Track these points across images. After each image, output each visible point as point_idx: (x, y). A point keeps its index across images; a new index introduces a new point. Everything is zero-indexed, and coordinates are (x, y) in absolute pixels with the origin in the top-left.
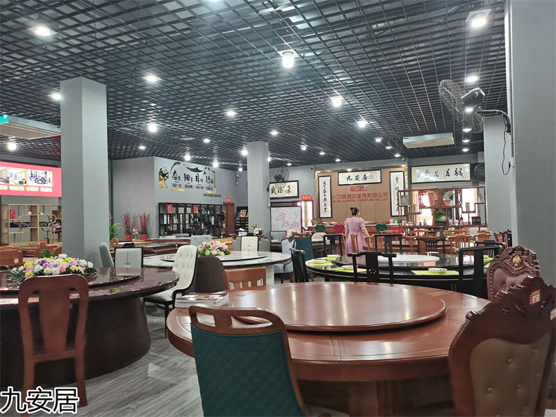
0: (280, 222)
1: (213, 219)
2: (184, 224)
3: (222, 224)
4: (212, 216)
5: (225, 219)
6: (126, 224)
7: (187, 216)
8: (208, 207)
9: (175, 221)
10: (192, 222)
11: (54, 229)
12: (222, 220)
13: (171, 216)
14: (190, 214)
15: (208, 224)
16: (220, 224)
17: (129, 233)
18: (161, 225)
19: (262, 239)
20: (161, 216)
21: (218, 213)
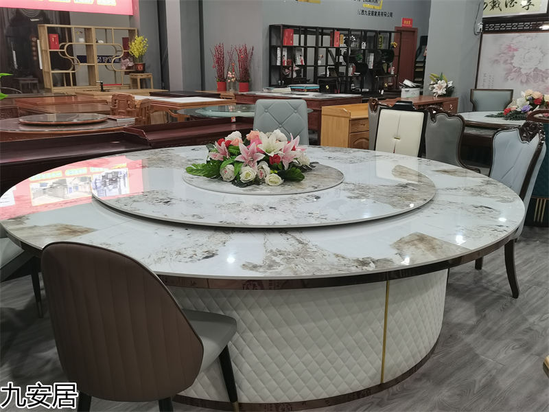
0: (500, 70)
1: (372, 58)
2: (316, 66)
3: (388, 67)
4: (371, 51)
5: (396, 59)
6: (217, 62)
7: (322, 52)
8: (364, 35)
9: (299, 60)
10: (331, 62)
11: (124, 68)
12: (389, 60)
13: (291, 50)
14: (327, 48)
15: (362, 67)
16: (385, 67)
17: (222, 79)
18: (272, 68)
19: (440, 116)
20: (272, 50)
21: (383, 46)
